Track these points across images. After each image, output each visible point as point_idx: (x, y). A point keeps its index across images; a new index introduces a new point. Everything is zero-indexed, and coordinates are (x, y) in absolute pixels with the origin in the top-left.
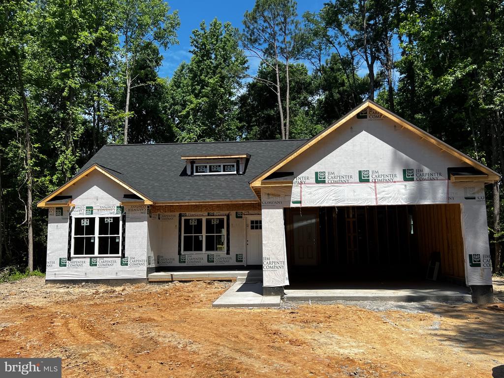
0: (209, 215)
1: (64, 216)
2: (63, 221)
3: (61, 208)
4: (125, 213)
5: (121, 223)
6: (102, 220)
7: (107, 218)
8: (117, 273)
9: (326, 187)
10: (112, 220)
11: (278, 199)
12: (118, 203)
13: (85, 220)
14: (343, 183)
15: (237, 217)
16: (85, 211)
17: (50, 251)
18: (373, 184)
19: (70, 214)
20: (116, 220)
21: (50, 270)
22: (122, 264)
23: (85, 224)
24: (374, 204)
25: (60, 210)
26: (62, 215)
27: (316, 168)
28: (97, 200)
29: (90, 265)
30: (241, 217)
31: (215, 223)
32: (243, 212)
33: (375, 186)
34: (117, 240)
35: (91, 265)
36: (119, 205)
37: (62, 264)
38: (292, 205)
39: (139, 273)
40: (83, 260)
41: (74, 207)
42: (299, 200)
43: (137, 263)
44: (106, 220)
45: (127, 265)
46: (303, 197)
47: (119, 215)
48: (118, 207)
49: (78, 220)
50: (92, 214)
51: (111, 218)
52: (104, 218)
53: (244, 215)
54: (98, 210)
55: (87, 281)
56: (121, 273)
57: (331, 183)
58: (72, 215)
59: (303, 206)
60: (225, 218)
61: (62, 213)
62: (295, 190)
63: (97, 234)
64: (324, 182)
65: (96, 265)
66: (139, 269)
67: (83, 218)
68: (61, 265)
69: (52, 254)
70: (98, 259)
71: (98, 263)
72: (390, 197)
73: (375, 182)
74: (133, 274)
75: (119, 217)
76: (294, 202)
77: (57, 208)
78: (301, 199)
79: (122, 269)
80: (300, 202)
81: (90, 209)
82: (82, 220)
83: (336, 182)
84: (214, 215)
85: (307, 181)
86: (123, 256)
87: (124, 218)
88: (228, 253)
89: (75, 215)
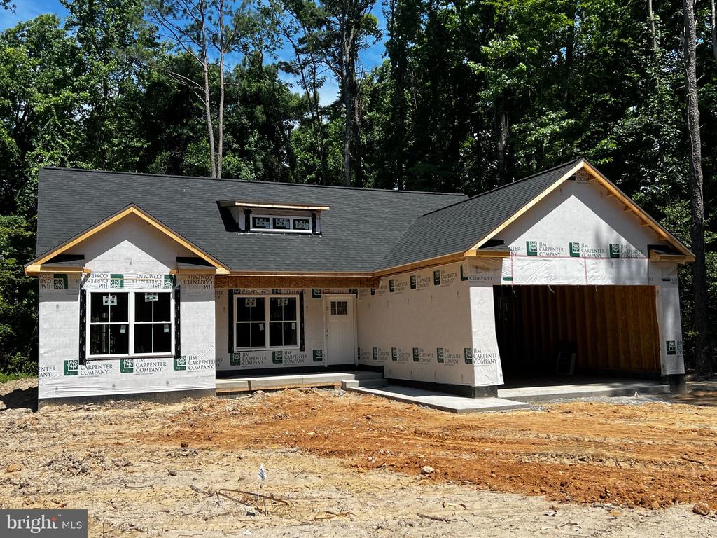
0: (273, 293)
1: (70, 289)
2: (70, 297)
3: (65, 276)
4: (179, 286)
5: (173, 302)
6: (140, 296)
7: (149, 294)
8: (168, 383)
9: (537, 260)
10: (157, 297)
11: (488, 274)
12: (167, 271)
13: (110, 297)
14: (555, 257)
15: (314, 296)
16: (109, 281)
17: (46, 350)
18: (583, 260)
19: (81, 286)
20: (164, 297)
21: (46, 383)
22: (176, 368)
23: (110, 304)
24: (584, 283)
25: (62, 280)
26: (66, 287)
27: (527, 236)
28: (131, 264)
29: (122, 372)
30: (320, 297)
31: (283, 304)
32: (322, 289)
33: (585, 262)
34: (166, 330)
35: (122, 370)
36: (168, 274)
37: (69, 370)
38: (504, 283)
39: (203, 381)
40: (109, 362)
41: (89, 275)
42: (510, 276)
43: (200, 366)
44: (146, 297)
45: (184, 368)
46: (514, 273)
47: (170, 290)
48: (166, 277)
49: (97, 297)
50: (122, 286)
51: (155, 294)
52: (143, 294)
53: (324, 293)
54: (133, 280)
55: (117, 398)
56: (175, 381)
57: (543, 256)
58: (85, 287)
59: (515, 284)
60: (298, 297)
61: (66, 285)
62: (506, 262)
63: (132, 320)
64: (535, 255)
65: (131, 371)
66: (204, 374)
67: (107, 294)
68: (66, 373)
69: (50, 354)
70: (135, 360)
71: (135, 368)
72: (599, 275)
73: (585, 258)
74: (195, 383)
75: (169, 293)
76: (505, 279)
77: (56, 276)
78: (512, 274)
79: (175, 376)
80: (511, 279)
81: (117, 278)
82: (104, 297)
83: (548, 256)
84: (280, 293)
85: (518, 253)
86: (178, 355)
87: (177, 293)
88: (302, 349)
89: (91, 288)
